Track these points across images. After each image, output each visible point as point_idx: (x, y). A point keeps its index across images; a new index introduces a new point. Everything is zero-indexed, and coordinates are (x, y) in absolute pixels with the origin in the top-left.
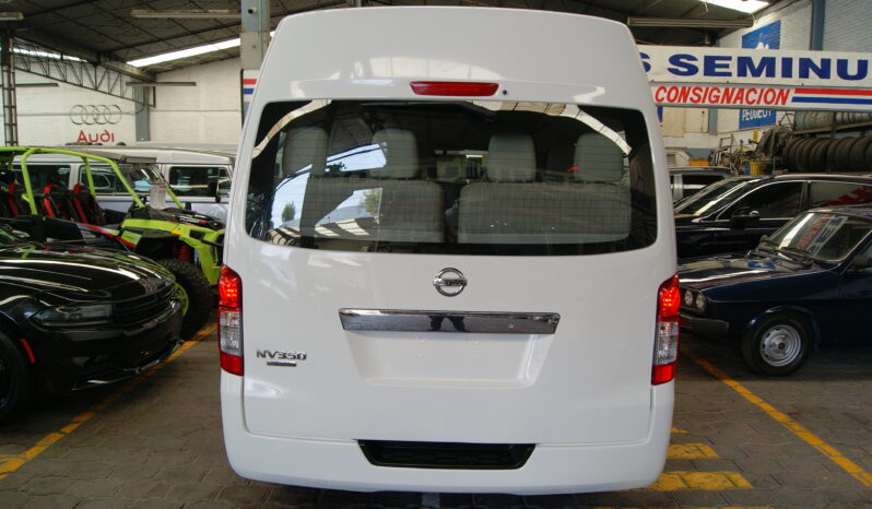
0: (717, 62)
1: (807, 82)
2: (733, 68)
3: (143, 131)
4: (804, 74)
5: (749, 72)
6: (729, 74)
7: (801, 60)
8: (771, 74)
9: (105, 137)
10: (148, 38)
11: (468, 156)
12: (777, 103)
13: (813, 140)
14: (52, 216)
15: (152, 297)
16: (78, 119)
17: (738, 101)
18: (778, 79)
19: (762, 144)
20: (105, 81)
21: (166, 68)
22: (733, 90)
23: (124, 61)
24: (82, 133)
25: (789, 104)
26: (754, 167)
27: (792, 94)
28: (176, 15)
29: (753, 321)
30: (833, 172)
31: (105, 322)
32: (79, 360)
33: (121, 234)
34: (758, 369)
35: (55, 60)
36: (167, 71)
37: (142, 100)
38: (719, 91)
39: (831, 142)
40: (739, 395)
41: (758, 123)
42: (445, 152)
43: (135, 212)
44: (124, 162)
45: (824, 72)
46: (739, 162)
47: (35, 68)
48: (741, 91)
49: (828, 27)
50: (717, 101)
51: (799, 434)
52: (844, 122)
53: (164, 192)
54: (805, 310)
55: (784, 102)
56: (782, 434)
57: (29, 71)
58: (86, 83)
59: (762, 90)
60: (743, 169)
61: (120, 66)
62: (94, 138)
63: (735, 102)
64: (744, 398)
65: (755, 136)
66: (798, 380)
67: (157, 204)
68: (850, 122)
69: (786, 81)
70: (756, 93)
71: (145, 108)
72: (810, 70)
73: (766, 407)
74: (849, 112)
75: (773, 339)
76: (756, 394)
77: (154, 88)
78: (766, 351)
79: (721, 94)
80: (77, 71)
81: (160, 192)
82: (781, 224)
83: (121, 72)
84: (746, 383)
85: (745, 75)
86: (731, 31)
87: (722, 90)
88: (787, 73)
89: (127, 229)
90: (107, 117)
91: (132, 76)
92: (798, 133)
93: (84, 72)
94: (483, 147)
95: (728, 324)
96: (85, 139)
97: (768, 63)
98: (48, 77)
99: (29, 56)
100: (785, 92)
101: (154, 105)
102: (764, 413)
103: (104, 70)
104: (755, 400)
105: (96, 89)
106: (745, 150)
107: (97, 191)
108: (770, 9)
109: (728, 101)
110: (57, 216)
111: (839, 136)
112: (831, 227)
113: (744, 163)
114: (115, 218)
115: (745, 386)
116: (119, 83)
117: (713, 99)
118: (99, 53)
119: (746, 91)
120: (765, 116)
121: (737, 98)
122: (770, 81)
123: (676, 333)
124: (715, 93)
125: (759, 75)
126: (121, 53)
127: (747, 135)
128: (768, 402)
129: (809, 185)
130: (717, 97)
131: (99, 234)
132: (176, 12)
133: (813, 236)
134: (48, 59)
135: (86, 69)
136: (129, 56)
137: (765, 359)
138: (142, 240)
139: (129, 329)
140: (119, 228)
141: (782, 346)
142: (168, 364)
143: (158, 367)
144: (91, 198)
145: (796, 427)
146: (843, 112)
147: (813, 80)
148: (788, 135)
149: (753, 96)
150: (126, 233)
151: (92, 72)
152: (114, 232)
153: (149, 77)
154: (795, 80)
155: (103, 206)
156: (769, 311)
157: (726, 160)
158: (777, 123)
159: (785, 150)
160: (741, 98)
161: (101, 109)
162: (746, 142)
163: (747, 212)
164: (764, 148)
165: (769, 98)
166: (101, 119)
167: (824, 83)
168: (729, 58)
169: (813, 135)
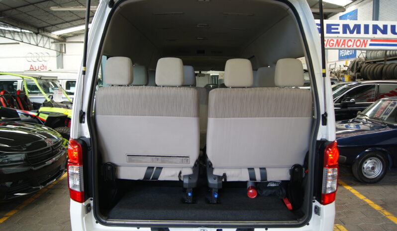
0: (333, 27)
1: (376, 36)
2: (340, 29)
3: (60, 65)
4: (375, 32)
5: (348, 31)
6: (339, 33)
7: (373, 25)
8: (359, 32)
9: (42, 68)
10: (61, 21)
11: (211, 75)
12: (362, 47)
13: (375, 65)
14: (4, 106)
15: (48, 149)
16: (29, 59)
17: (343, 46)
18: (362, 35)
19: (350, 67)
20: (42, 41)
21: (70, 35)
22: (341, 40)
23: (50, 32)
24: (31, 66)
25: (368, 47)
26: (346, 78)
27: (369, 42)
28: (72, 9)
29: (358, 156)
30: (385, 80)
31: (22, 163)
32: (8, 184)
33: (38, 115)
34: (360, 180)
35: (18, 32)
36: (71, 37)
37: (59, 50)
38: (334, 41)
39: (385, 65)
40: (353, 194)
41: (348, 57)
42: (200, 72)
43: (46, 104)
44: (40, 79)
45: (384, 31)
46: (339, 75)
47: (8, 35)
48: (344, 41)
49: (381, 12)
50: (333, 46)
51: (388, 217)
52: (390, 56)
53: (61, 93)
54: (384, 150)
55: (365, 46)
56: (379, 217)
57: (5, 37)
58: (33, 42)
59: (355, 40)
60: (341, 79)
61: (49, 35)
62: (37, 68)
63: (341, 46)
64: (355, 196)
65: (347, 63)
66: (381, 185)
67: (57, 99)
68: (393, 56)
69: (366, 36)
70: (351, 41)
71: (61, 53)
72: (378, 30)
73: (368, 201)
74: (393, 50)
75: (368, 164)
76: (361, 193)
77: (65, 45)
78: (365, 171)
79: (335, 43)
80: (28, 37)
81: (59, 93)
82: (368, 105)
83: (49, 37)
84: (356, 188)
85: (346, 33)
86: (336, 13)
87: (335, 40)
88: (366, 32)
89: (41, 112)
90: (43, 58)
91: (54, 39)
92: (368, 61)
93: (31, 37)
94: (222, 68)
95: (346, 158)
96: (33, 68)
97: (357, 27)
98: (14, 39)
99: (5, 30)
100: (366, 41)
101: (65, 53)
102: (368, 205)
103: (41, 36)
104: (362, 197)
105: (37, 45)
106: (342, 70)
107: (29, 93)
108: (352, 4)
109: (338, 46)
110: (7, 106)
111: (388, 63)
112: (390, 108)
113: (342, 76)
114: (36, 106)
115: (355, 190)
116: (48, 42)
117: (331, 45)
118: (38, 29)
119: (346, 41)
120: (351, 54)
121: (342, 44)
122: (358, 36)
123: (336, 173)
124: (332, 42)
125: (353, 33)
126: (49, 28)
127: (343, 63)
128: (369, 198)
129: (378, 86)
130: (333, 44)
131: (27, 115)
132: (72, 8)
133: (382, 112)
134: (14, 32)
135: (33, 36)
136: (53, 29)
137: (365, 175)
138: (49, 118)
139: (35, 166)
140: (38, 112)
141: (373, 168)
142: (60, 181)
143: (55, 183)
144: (26, 97)
145: (386, 213)
146: (390, 50)
147: (379, 35)
148: (363, 63)
149: (350, 43)
150: (41, 114)
151: (35, 37)
152: (35, 114)
153: (62, 40)
154: (371, 35)
155: (32, 101)
156: (367, 150)
157: (333, 75)
158: (357, 57)
159: (361, 70)
160: (344, 44)
161: (41, 55)
162: (342, 66)
163: (349, 100)
164: (352, 69)
165: (358, 43)
166: (40, 59)
167: (385, 36)
168: (338, 25)
169: (375, 62)
